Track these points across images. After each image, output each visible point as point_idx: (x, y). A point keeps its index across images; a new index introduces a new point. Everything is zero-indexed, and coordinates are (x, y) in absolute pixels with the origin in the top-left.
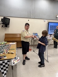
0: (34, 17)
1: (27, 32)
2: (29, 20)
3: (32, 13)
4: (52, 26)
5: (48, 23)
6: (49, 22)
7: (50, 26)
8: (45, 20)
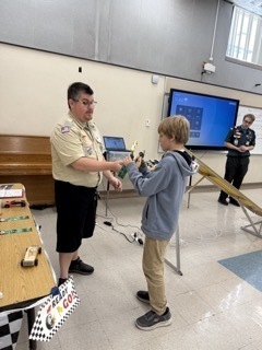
0: (110, 58)
1: (83, 133)
2: (80, 70)
3: (97, 34)
4: (183, 107)
5: (169, 92)
6: (172, 90)
7: (178, 107)
8: (156, 77)
